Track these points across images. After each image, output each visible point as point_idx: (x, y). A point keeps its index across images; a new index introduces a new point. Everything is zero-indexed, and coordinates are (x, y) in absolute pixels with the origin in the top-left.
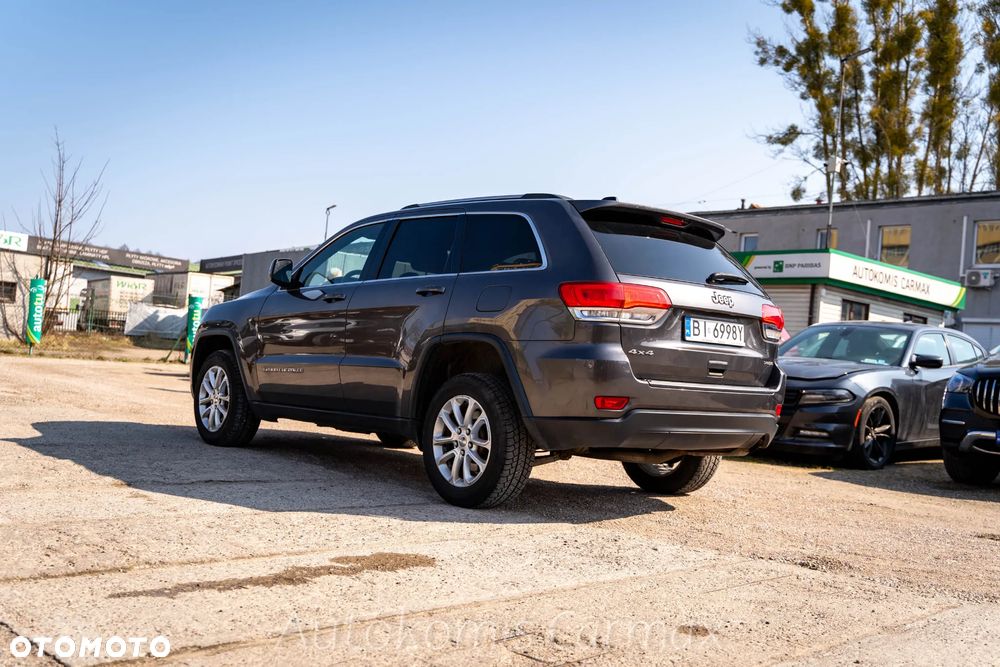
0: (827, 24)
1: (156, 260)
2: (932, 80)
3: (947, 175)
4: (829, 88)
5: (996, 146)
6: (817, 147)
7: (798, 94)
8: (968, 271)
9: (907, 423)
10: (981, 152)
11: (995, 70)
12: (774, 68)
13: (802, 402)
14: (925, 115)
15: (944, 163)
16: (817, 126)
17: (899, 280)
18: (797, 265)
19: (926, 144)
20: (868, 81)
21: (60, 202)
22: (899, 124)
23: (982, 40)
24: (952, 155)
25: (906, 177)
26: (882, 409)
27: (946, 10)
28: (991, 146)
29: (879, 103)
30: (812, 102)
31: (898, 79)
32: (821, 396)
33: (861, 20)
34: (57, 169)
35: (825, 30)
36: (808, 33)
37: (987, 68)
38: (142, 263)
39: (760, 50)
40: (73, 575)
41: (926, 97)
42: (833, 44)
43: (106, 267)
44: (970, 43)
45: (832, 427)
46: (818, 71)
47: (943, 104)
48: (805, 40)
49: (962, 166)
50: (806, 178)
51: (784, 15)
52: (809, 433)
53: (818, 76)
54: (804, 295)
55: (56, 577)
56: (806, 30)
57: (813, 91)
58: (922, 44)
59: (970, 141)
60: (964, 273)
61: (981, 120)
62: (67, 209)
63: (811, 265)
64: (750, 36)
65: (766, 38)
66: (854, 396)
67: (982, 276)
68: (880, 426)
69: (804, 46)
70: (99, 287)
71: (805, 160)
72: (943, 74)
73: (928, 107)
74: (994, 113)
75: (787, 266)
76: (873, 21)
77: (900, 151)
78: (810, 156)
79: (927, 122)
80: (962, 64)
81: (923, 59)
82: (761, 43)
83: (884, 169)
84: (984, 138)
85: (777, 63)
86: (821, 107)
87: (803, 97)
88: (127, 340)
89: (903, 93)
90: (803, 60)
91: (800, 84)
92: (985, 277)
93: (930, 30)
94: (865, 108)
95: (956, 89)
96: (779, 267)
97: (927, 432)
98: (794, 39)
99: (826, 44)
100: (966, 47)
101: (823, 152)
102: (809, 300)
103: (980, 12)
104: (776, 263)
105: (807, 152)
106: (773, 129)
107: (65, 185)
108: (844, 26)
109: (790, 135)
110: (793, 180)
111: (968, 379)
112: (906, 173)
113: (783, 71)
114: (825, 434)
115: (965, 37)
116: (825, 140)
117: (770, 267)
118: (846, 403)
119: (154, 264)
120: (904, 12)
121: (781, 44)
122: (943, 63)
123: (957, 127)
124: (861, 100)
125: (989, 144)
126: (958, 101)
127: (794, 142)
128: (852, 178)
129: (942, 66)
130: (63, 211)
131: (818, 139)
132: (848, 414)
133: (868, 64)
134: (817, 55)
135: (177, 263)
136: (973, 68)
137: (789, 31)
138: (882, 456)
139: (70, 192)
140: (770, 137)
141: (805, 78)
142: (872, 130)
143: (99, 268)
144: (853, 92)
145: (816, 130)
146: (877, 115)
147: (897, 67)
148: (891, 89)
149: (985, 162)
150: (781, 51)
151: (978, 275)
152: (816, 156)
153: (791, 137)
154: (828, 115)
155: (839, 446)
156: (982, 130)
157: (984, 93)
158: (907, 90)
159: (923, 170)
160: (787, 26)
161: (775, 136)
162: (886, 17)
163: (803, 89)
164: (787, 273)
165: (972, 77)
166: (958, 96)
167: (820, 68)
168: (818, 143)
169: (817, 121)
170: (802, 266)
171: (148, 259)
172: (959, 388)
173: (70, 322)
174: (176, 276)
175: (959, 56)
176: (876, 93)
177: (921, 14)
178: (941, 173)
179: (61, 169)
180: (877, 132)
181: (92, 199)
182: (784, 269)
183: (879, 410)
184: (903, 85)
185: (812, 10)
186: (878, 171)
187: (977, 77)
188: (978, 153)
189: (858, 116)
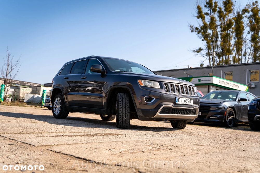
0: (209, 22)
1: (32, 84)
2: (236, 36)
3: (241, 60)
4: (209, 38)
5: (253, 53)
6: (207, 53)
7: (201, 39)
8: (248, 83)
9: (238, 116)
10: (250, 54)
11: (253, 33)
12: (195, 33)
13: (210, 109)
14: (235, 45)
15: (240, 57)
16: (206, 48)
17: (231, 84)
18: (204, 80)
19: (235, 52)
20: (219, 36)
21: (8, 66)
22: (228, 47)
23: (249, 25)
24: (242, 55)
25: (230, 61)
26: (231, 111)
27: (240, 17)
28: (252, 53)
29: (222, 42)
30: (205, 41)
31: (228, 35)
32: (215, 108)
33: (217, 20)
34: (7, 57)
35: (208, 23)
36: (204, 24)
37: (251, 33)
38: (28, 85)
39: (191, 28)
40: (28, 133)
41: (235, 40)
42: (210, 26)
43: (19, 86)
44: (246, 26)
45: (219, 116)
46: (206, 34)
47: (239, 41)
48: (203, 25)
49: (245, 58)
50: (204, 61)
51: (197, 19)
52: (212, 118)
53: (207, 35)
54: (206, 88)
55: (24, 133)
56: (203, 23)
57: (205, 39)
58: (233, 26)
59: (247, 51)
60: (247, 84)
61: (249, 46)
62: (10, 68)
63: (208, 80)
64: (189, 25)
65: (193, 25)
66: (224, 108)
67: (252, 85)
68: (231, 116)
69: (202, 27)
70: (17, 90)
71: (204, 57)
72: (239, 34)
73: (235, 43)
74: (253, 44)
75: (202, 80)
76: (220, 20)
77: (228, 54)
78: (205, 56)
79: (235, 46)
80: (244, 31)
81: (234, 30)
82: (191, 27)
83: (224, 59)
84: (250, 50)
85: (196, 31)
86: (208, 43)
87: (203, 40)
88: (25, 103)
89: (229, 38)
90: (202, 31)
91: (202, 37)
92: (253, 85)
93: (235, 23)
94: (219, 43)
95: (242, 38)
96: (199, 81)
97: (243, 118)
98: (200, 26)
99: (208, 26)
100: (245, 27)
101: (208, 54)
102: (207, 89)
103: (248, 18)
104: (199, 80)
105: (204, 55)
106: (195, 49)
107: (9, 62)
108: (213, 22)
109: (200, 50)
110: (200, 62)
111: (255, 102)
112: (230, 60)
113: (197, 34)
114: (217, 118)
115: (245, 25)
116: (209, 51)
117: (197, 81)
118: (222, 110)
119: (31, 85)
120: (229, 18)
121: (197, 27)
122: (239, 31)
123: (243, 48)
124: (218, 41)
125: (252, 52)
126: (243, 41)
127: (201, 52)
128: (216, 61)
129: (239, 32)
130: (9, 68)
131: (207, 51)
132: (223, 113)
133: (219, 32)
134: (206, 29)
135: (37, 85)
136: (247, 32)
137: (199, 23)
138: (232, 124)
139: (11, 63)
140: (194, 51)
141: (203, 35)
142: (221, 49)
143: (17, 86)
144: (216, 39)
145: (206, 49)
146: (222, 44)
147: (227, 32)
148: (225, 38)
149: (251, 57)
150: (197, 28)
151: (251, 84)
152: (206, 55)
153: (200, 51)
154: (209, 45)
155: (221, 121)
156: (250, 48)
157: (250, 39)
158: (230, 38)
159: (235, 59)
160: (198, 22)
161: (196, 50)
162: (224, 19)
163: (203, 38)
164: (201, 82)
165: (247, 35)
166: (243, 40)
167: (207, 33)
168: (207, 52)
169: (206, 47)
170: (206, 80)
171: (30, 83)
172: (253, 104)
173: (9, 99)
174: (37, 87)
175: (243, 29)
176: (222, 39)
177: (233, 18)
178: (239, 60)
179: (9, 57)
180: (222, 49)
181: (17, 65)
182: (201, 81)
183: (231, 112)
184: (229, 37)
185: (204, 18)
186: (223, 59)
187: (248, 35)
188: (249, 54)
189: (217, 45)
